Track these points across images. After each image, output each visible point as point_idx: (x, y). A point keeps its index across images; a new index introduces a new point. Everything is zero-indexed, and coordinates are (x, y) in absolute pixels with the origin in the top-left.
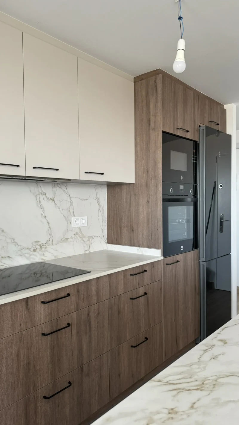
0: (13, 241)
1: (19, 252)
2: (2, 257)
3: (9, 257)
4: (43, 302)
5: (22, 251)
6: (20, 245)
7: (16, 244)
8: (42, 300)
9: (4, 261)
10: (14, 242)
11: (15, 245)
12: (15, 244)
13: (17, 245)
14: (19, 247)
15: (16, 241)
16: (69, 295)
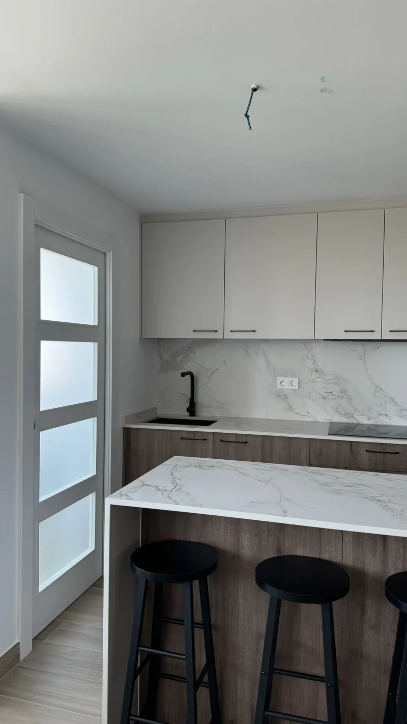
0: (391, 400)
1: (399, 413)
2: (380, 414)
3: (387, 415)
4: (367, 451)
5: (402, 412)
6: (400, 406)
7: (395, 403)
8: (367, 449)
9: (380, 417)
10: (393, 401)
11: (394, 405)
12: (393, 403)
13: (396, 406)
14: (399, 407)
15: (395, 401)
16: (397, 453)
